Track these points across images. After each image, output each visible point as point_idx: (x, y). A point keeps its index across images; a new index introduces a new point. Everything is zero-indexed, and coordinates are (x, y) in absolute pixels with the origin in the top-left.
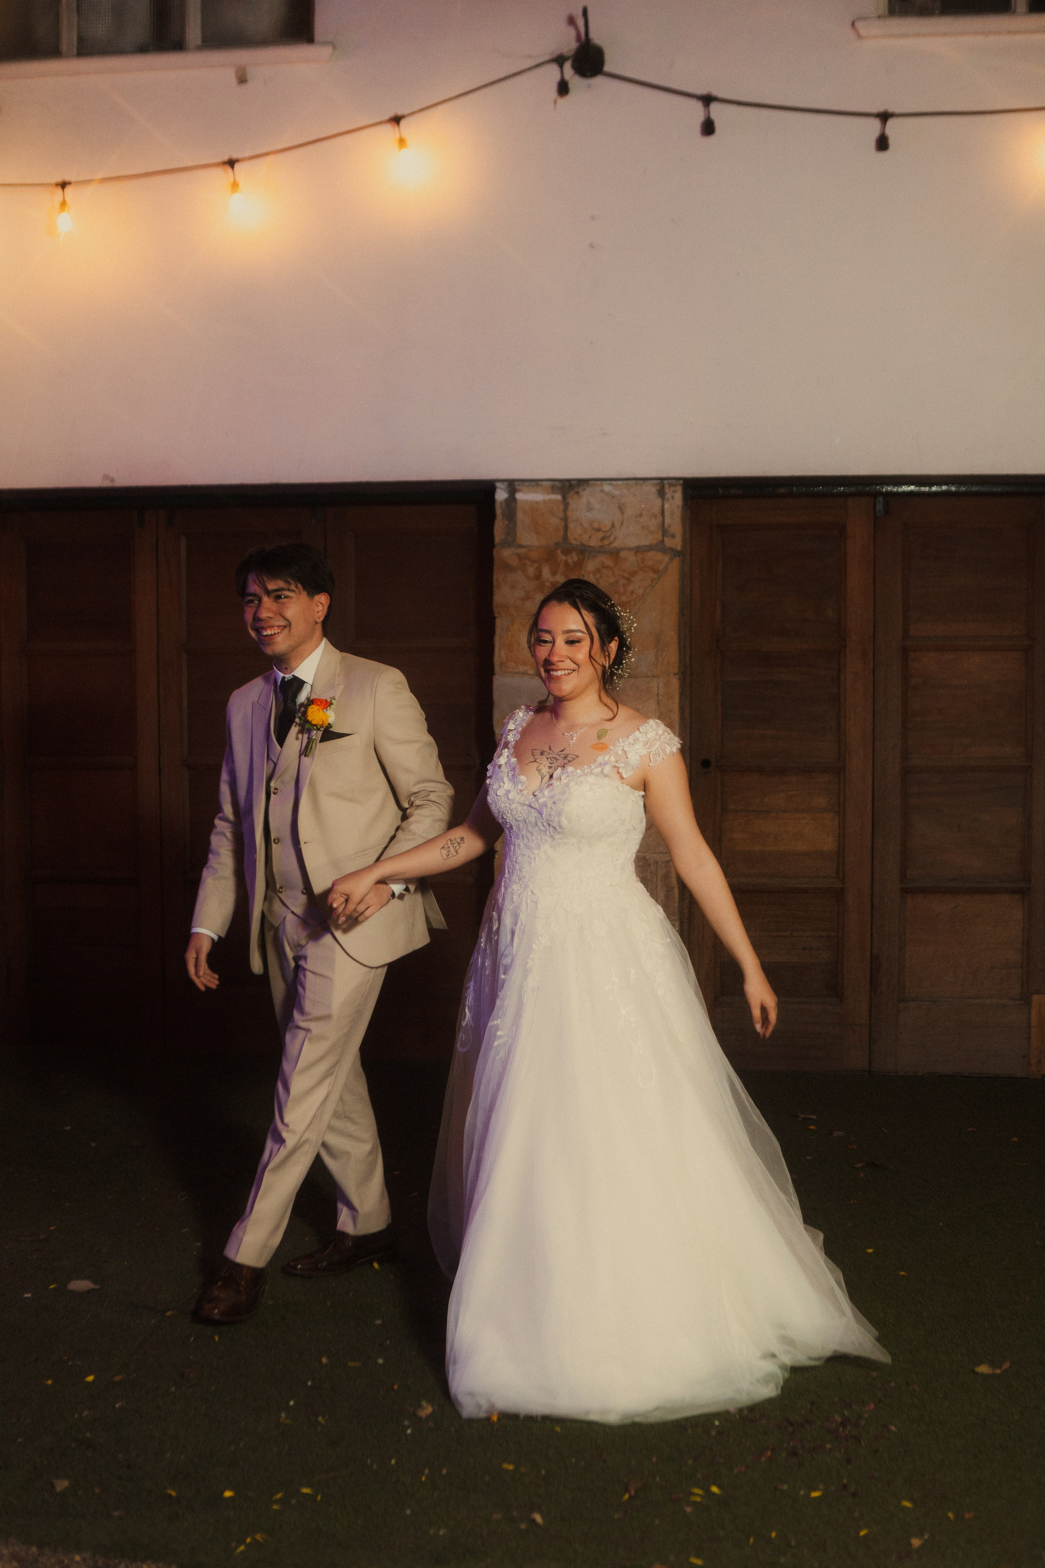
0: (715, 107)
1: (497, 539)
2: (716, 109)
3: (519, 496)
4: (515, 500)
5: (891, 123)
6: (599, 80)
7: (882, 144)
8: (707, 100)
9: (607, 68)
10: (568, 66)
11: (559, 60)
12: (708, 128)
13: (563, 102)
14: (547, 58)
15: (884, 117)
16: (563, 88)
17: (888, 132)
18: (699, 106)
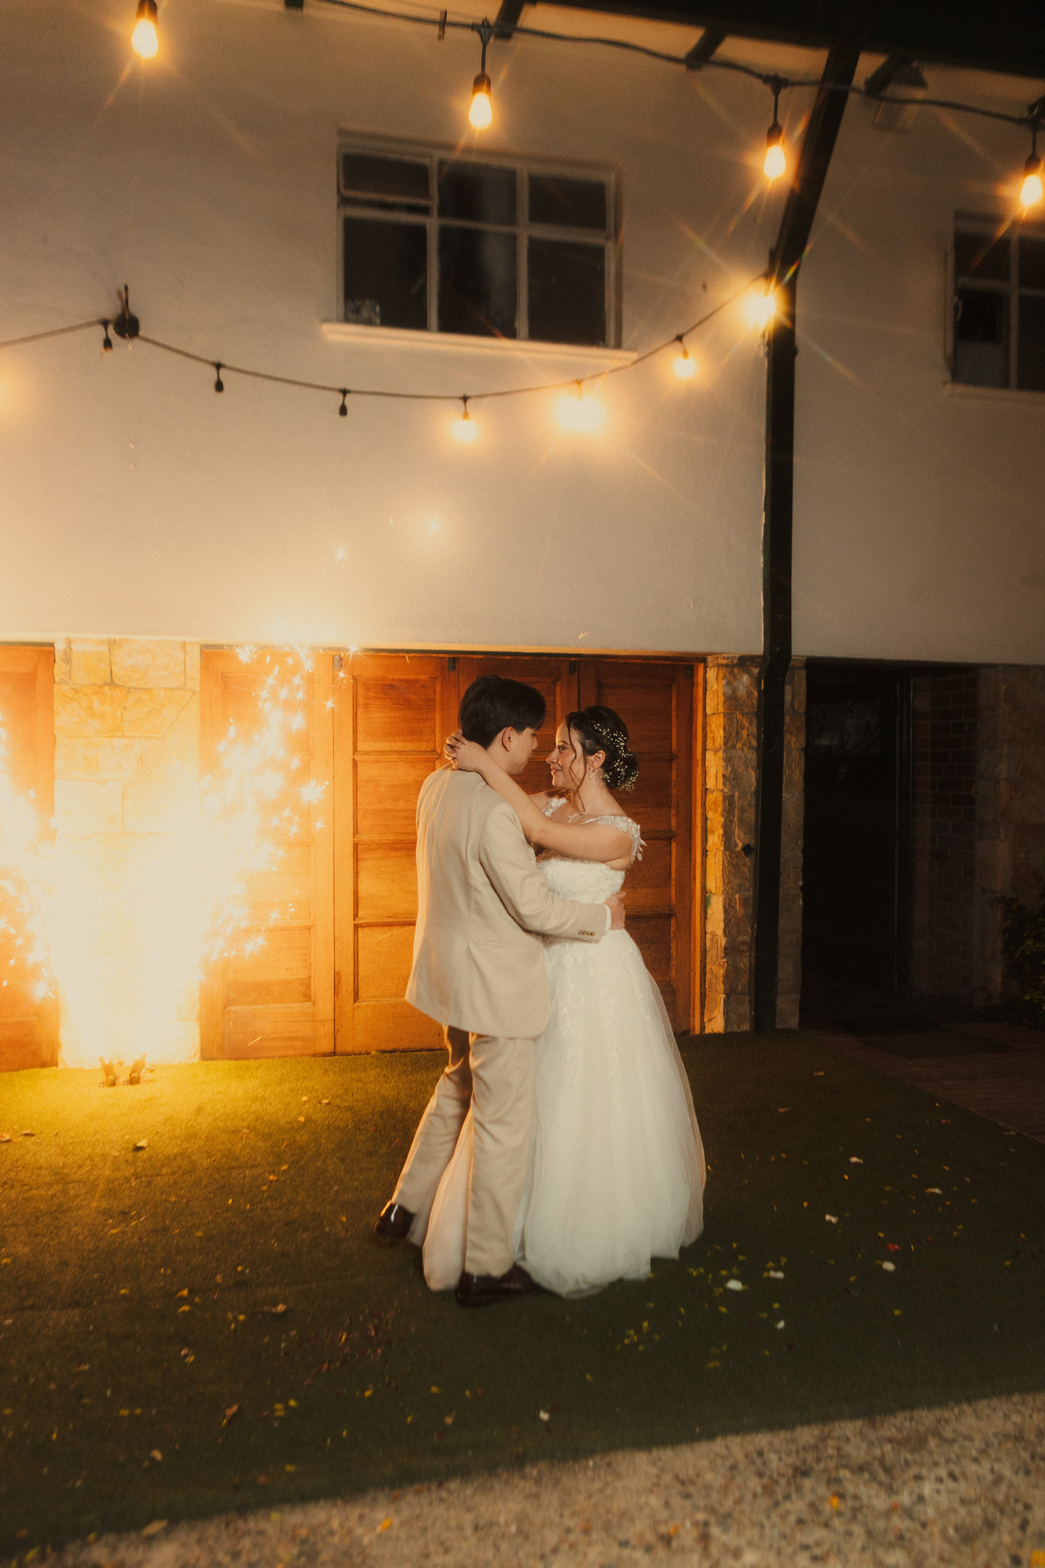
0: (223, 372)
1: (57, 679)
2: (224, 374)
3: (73, 646)
4: (71, 648)
5: (348, 396)
6: (136, 341)
7: (343, 411)
8: (218, 366)
9: (141, 333)
10: (111, 329)
11: (105, 323)
12: (219, 387)
13: (109, 354)
14: (94, 319)
15: (345, 392)
16: (108, 344)
17: (347, 403)
18: (213, 370)
